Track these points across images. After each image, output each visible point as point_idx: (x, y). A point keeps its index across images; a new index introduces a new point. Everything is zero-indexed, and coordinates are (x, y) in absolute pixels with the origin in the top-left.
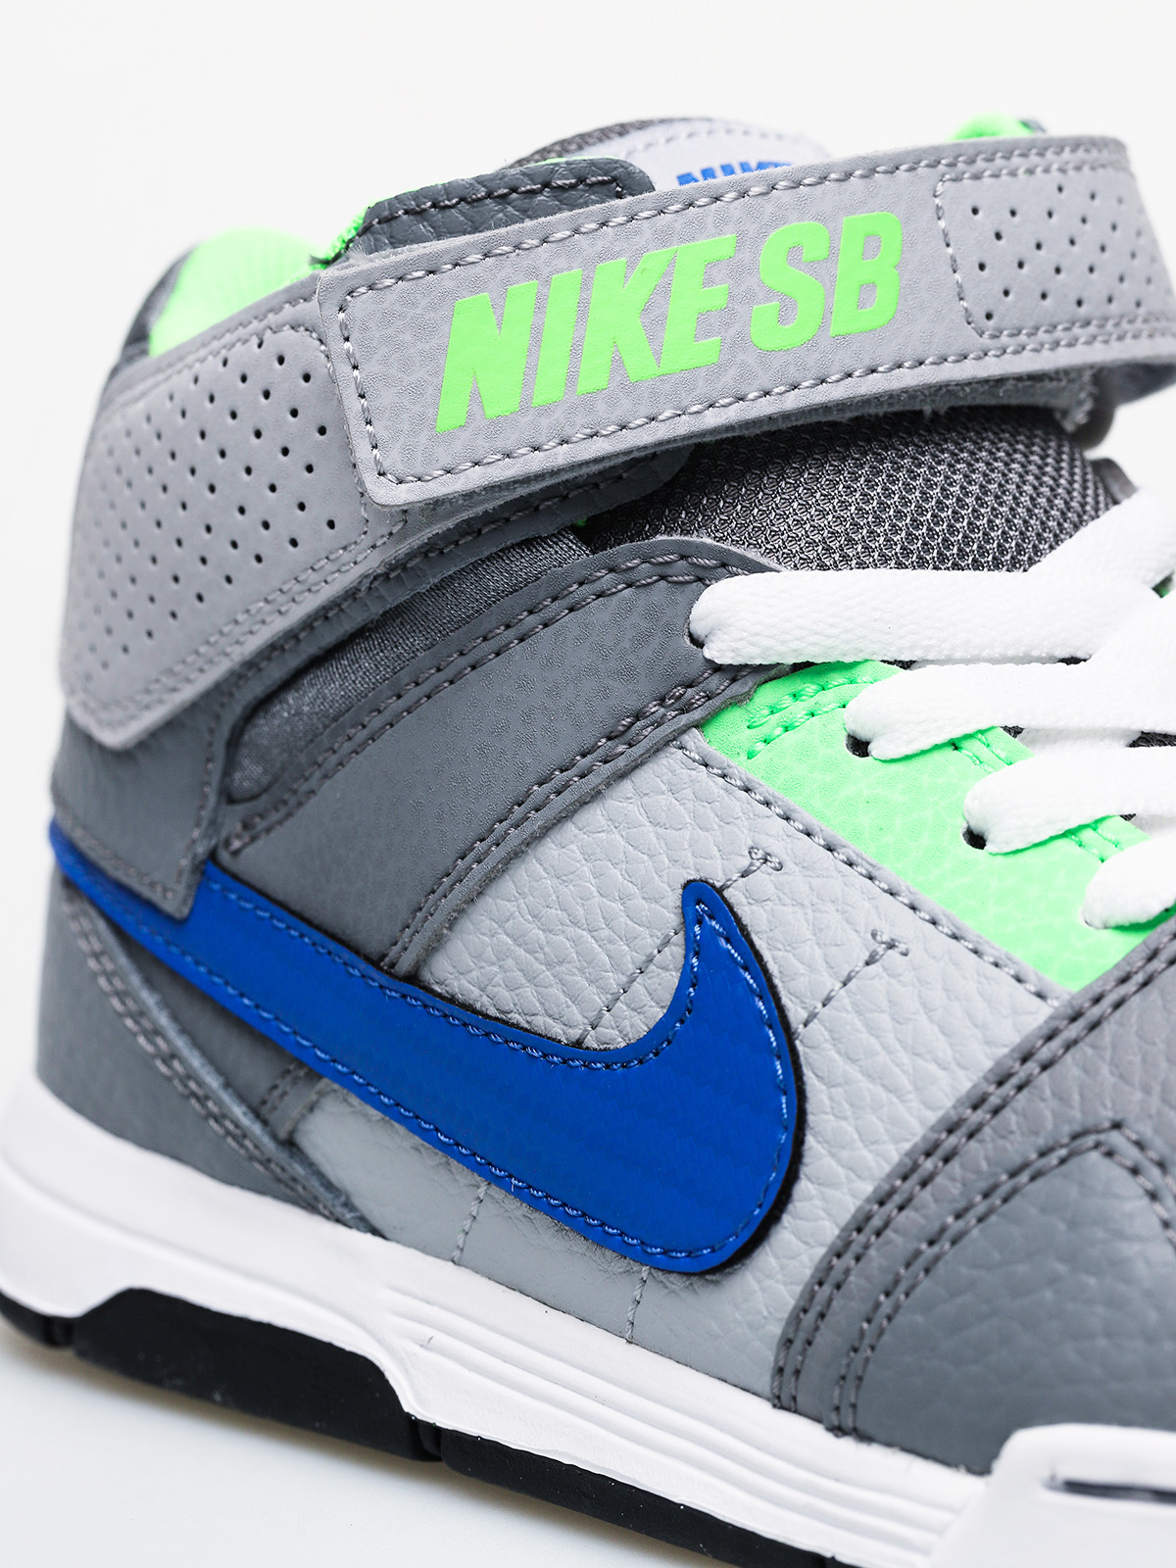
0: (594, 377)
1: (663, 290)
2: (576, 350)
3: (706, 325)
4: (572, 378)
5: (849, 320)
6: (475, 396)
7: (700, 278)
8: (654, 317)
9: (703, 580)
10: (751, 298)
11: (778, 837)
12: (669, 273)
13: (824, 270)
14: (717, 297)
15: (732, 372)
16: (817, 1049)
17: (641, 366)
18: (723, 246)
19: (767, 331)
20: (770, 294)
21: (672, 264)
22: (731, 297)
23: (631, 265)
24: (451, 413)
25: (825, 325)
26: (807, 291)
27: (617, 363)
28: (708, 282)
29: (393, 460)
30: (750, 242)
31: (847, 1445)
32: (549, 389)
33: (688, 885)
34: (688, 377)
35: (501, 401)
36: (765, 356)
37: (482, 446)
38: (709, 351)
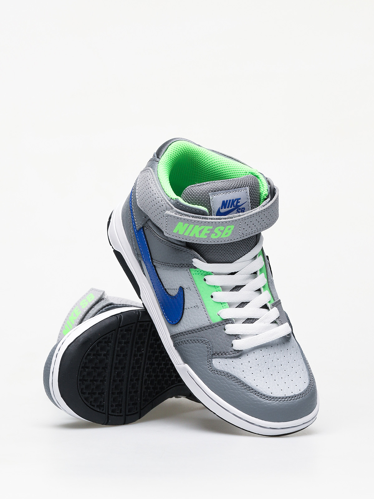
0: (192, 235)
1: (203, 230)
2: (191, 232)
3: (206, 234)
4: (189, 234)
5: (224, 236)
6: (178, 231)
7: (207, 229)
8: (200, 232)
9: (195, 258)
10: (212, 233)
11: (192, 288)
12: (204, 228)
13: (222, 232)
14: (209, 232)
15: (207, 239)
16: (186, 312)
17: (197, 236)
18: (211, 227)
19: (213, 236)
20: (215, 233)
21: (205, 228)
22: (210, 232)
23: (200, 226)
24: (175, 231)
25: (220, 236)
26: (219, 233)
27: (195, 234)
28: (208, 230)
29: (168, 232)
30: (214, 228)
31: (174, 348)
32: (186, 234)
33: (180, 287)
34: (202, 238)
35: (181, 233)
36: (212, 238)
37: (177, 236)
38: (206, 237)
